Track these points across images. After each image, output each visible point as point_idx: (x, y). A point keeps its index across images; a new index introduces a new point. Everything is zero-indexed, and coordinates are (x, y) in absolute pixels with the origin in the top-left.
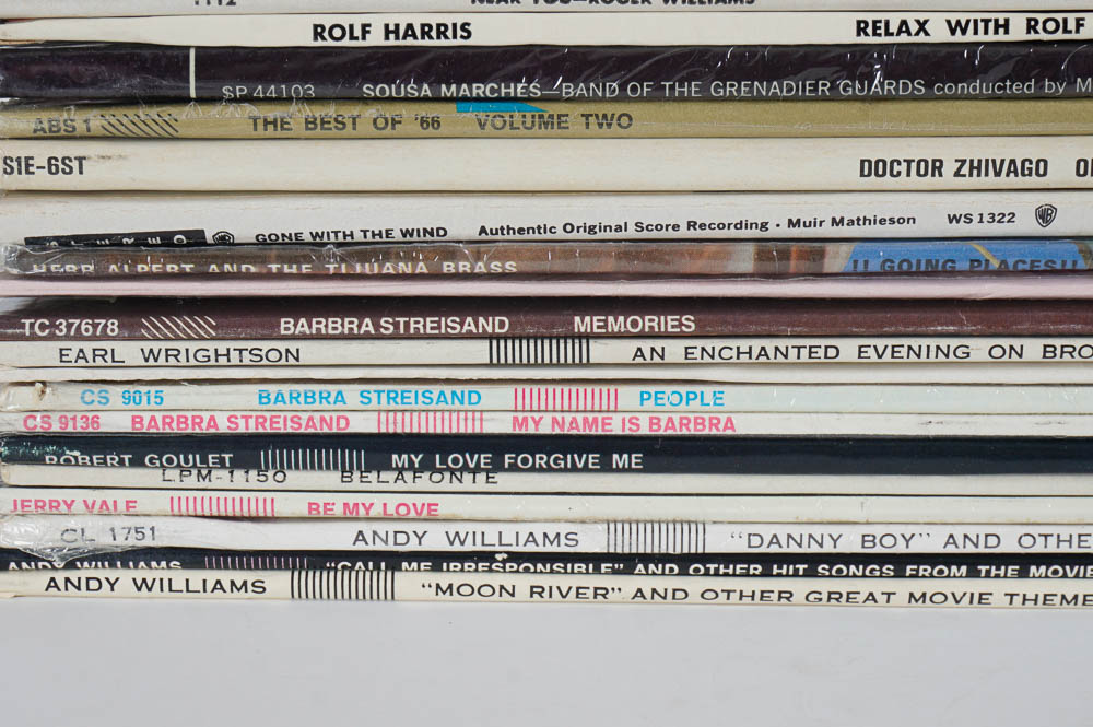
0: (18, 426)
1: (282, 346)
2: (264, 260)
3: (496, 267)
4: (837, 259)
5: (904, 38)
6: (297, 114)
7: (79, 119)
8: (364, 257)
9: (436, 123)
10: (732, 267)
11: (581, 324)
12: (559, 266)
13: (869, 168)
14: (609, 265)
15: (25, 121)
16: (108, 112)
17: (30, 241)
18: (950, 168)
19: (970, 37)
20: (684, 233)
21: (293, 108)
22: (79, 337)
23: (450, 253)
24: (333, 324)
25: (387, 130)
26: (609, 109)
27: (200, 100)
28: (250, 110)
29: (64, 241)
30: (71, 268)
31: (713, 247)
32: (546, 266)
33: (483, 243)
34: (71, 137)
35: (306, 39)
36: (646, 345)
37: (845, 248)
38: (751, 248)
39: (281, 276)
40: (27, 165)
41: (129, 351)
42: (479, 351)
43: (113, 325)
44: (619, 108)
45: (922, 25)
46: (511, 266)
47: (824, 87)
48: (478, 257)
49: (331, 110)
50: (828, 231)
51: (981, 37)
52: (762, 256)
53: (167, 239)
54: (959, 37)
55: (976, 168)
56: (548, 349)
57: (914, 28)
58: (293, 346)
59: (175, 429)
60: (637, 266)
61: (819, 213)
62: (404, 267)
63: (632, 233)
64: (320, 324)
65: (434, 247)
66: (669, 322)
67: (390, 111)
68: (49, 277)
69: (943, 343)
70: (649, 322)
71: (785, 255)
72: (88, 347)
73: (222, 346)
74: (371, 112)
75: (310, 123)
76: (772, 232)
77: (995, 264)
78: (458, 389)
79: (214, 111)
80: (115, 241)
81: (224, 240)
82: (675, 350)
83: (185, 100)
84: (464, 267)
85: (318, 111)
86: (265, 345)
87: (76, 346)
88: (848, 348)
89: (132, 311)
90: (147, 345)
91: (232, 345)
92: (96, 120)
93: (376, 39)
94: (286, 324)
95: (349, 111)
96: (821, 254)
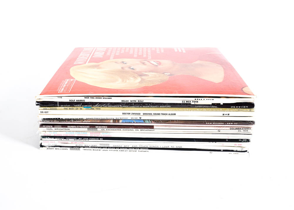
0: (43, 135)
1: (68, 128)
2: (66, 121)
3: (88, 122)
4: (121, 121)
5: (126, 102)
6: (68, 108)
7: (47, 108)
8: (75, 121)
9: (82, 109)
10: (110, 122)
11: (96, 127)
12: (94, 122)
13: (123, 114)
14: (99, 122)
15: (42, 108)
16: (50, 108)
17: (43, 119)
18: (131, 114)
19: (132, 102)
20: (106, 119)
21: (68, 107)
22: (48, 127)
23: (84, 121)
24: (73, 127)
26: (98, 108)
27: (59, 106)
28: (64, 107)
29: (47, 119)
30: (47, 121)
31: (109, 120)
32: (93, 122)
33: (86, 119)
34: (47, 109)
35: (69, 101)
36: (103, 129)
37: (121, 120)
38: (112, 120)
39: (67, 122)
40: (43, 112)
41: (53, 129)
42: (87, 129)
43: (52, 126)
44: (99, 108)
46: (89, 122)
47: (119, 106)
48: (86, 121)
49: (72, 108)
50: (120, 119)
51: (134, 102)
52: (113, 121)
53: (56, 119)
54: (131, 102)
55: (133, 114)
56: (93, 129)
57: (127, 101)
58: (69, 128)
59: (58, 136)
60: (102, 122)
61: (118, 117)
62: (79, 122)
63: (101, 119)
64: (71, 126)
65: (82, 120)
66: (105, 127)
67: (77, 108)
68: (45, 122)
69: (131, 129)
70: (103, 127)
71: (115, 121)
72: (49, 128)
73: (62, 128)
74: (75, 108)
75: (70, 109)
76: (114, 119)
77: (136, 122)
78: (85, 132)
79: (60, 107)
80: (52, 119)
81: (62, 119)
82: (105, 129)
83: (57, 106)
84: (85, 122)
85: (70, 108)
86: (66, 128)
87: (48, 128)
88: (122, 129)
89: (54, 125)
90: (55, 128)
91: (63, 128)
92: (49, 108)
93: (75, 101)
94: (68, 126)
95: (73, 108)
96: (119, 121)
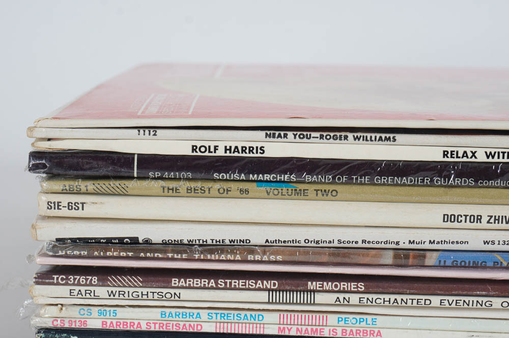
0: (49, 324)
1: (172, 291)
2: (165, 252)
3: (272, 258)
4: (432, 259)
5: (465, 159)
6: (183, 185)
7: (83, 185)
8: (212, 252)
9: (247, 191)
10: (382, 262)
11: (311, 285)
12: (302, 258)
13: (447, 218)
14: (325, 259)
15: (58, 185)
16: (97, 182)
17: (58, 240)
18: (485, 219)
19: (496, 160)
20: (360, 245)
21: (181, 183)
22: (79, 284)
23: (252, 252)
24: (197, 282)
25: (224, 194)
26: (327, 187)
27: (139, 178)
28: (162, 183)
29: (74, 240)
30: (76, 253)
31: (373, 252)
32: (296, 258)
33: (267, 247)
34: (79, 193)
35: (188, 152)
36: (341, 296)
37: (435, 254)
38: (391, 253)
39: (173, 259)
40: (58, 205)
41: (102, 291)
42: (263, 296)
43: (95, 279)
44: (332, 187)
45: (474, 154)
46: (279, 258)
47: (427, 181)
48: (264, 253)
49: (199, 184)
50: (427, 246)
51: (501, 160)
52: (396, 257)
53: (121, 241)
54: (490, 160)
55: (497, 220)
56: (296, 297)
57: (470, 155)
58: (177, 291)
59: (121, 328)
60: (339, 260)
61: (423, 238)
62: (229, 257)
63: (336, 244)
64: (190, 282)
65: (244, 248)
66: (352, 286)
67: (226, 185)
68: (66, 256)
69: (480, 299)
70: (343, 285)
71: (407, 257)
72: (83, 289)
73: (145, 291)
74: (217, 186)
75: (189, 190)
76: (401, 246)
77: (505, 264)
78: (253, 313)
79: (145, 183)
80: (97, 241)
81: (147, 242)
82: (354, 299)
83: (132, 178)
84: (258, 257)
85: (193, 185)
86: (165, 291)
87: (77, 288)
88: (436, 300)
89: (104, 273)
90: (110, 289)
91: (150, 290)
92: (90, 185)
93: (221, 152)
94: (174, 282)
95: (207, 185)
96: (424, 257)
